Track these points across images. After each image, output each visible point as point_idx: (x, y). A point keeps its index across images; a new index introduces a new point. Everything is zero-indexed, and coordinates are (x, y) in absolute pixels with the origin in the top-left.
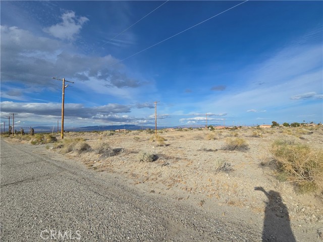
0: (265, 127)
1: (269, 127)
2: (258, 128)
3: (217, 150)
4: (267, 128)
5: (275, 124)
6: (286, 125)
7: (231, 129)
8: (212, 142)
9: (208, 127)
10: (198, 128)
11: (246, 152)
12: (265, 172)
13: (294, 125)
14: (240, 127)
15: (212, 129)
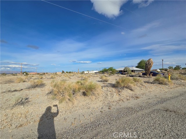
0: (59, 73)
1: (61, 73)
2: (56, 74)
3: (22, 90)
4: (60, 74)
5: (63, 72)
6: (67, 72)
7: (41, 74)
8: (21, 84)
9: (23, 73)
10: (13, 74)
11: (43, 88)
12: (48, 97)
13: (70, 72)
14: (47, 73)
15: (27, 74)
